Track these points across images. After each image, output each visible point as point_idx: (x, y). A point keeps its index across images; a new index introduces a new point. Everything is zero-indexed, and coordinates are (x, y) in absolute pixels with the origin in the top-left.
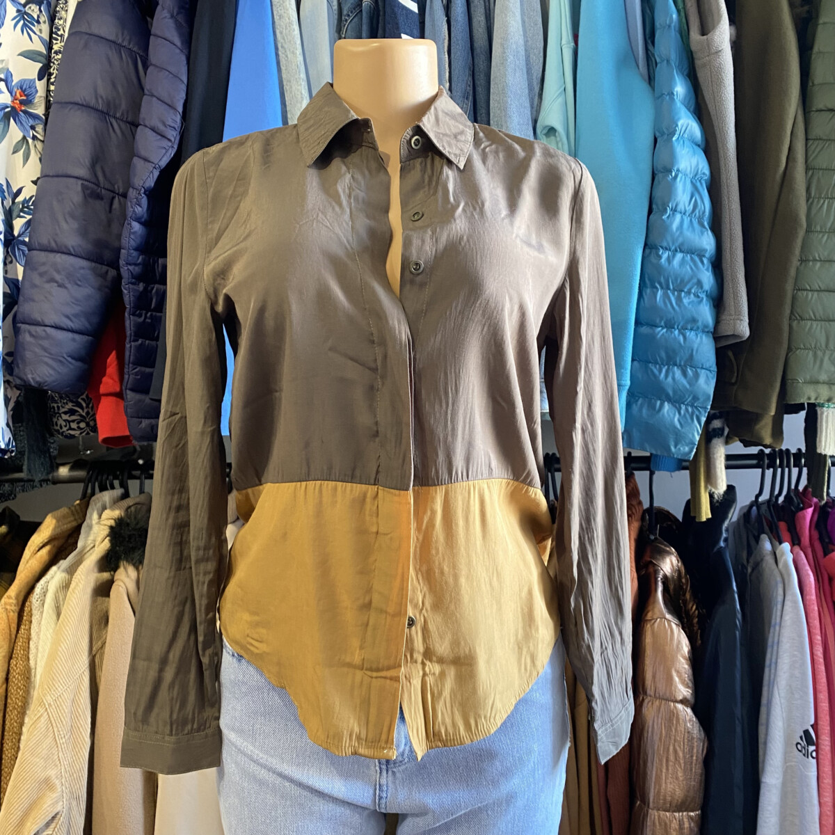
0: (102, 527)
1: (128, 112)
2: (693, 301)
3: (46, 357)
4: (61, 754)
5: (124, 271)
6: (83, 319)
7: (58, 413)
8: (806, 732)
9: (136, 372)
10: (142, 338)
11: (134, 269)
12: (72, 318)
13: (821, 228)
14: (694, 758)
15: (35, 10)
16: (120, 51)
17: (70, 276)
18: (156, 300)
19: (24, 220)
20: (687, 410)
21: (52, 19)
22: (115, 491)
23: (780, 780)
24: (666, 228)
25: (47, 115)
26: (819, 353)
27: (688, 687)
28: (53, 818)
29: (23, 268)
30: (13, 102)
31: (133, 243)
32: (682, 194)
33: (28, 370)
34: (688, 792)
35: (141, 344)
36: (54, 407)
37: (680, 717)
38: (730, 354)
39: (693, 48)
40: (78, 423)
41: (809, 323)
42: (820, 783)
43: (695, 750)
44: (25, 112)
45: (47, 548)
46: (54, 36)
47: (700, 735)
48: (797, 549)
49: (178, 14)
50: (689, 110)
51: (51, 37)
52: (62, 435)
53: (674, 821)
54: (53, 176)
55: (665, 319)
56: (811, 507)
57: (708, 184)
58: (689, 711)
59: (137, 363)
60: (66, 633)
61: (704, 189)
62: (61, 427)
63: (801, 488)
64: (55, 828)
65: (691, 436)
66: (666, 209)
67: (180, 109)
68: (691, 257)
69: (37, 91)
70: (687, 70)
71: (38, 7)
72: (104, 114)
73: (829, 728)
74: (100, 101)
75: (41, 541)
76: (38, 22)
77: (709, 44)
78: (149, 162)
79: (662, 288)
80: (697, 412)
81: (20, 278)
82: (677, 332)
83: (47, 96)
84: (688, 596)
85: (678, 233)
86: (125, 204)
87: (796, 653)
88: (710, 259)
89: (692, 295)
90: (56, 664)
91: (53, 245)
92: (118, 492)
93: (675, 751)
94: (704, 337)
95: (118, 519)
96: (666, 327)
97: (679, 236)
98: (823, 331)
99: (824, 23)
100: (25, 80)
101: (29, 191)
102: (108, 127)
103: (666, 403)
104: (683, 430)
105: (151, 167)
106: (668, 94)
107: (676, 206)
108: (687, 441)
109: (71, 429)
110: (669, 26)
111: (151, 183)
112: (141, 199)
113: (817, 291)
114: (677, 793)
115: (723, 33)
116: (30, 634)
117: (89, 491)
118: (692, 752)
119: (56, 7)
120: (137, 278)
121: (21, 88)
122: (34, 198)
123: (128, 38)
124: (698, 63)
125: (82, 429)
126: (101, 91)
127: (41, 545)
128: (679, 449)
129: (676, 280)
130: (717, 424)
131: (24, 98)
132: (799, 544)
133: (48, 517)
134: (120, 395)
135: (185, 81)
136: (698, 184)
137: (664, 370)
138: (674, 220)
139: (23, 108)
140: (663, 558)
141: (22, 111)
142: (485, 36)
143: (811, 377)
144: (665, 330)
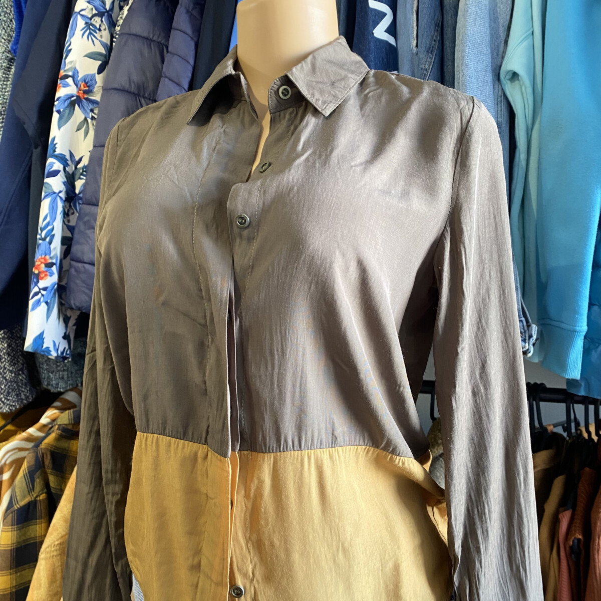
1: (153, 92)
15: (98, 21)
16: (150, 45)
19: (83, 182)
21: (112, 27)
30: (78, 92)
44: (87, 99)
46: (114, 39)
49: (192, 10)
51: (111, 41)
69: (96, 83)
71: (100, 19)
72: (135, 95)
74: (133, 85)
76: (100, 30)
83: (105, 86)
100: (88, 75)
102: (137, 105)
121: (85, 81)
123: (158, 33)
126: (133, 77)
131: (86, 88)
139: (85, 96)
141: (85, 99)
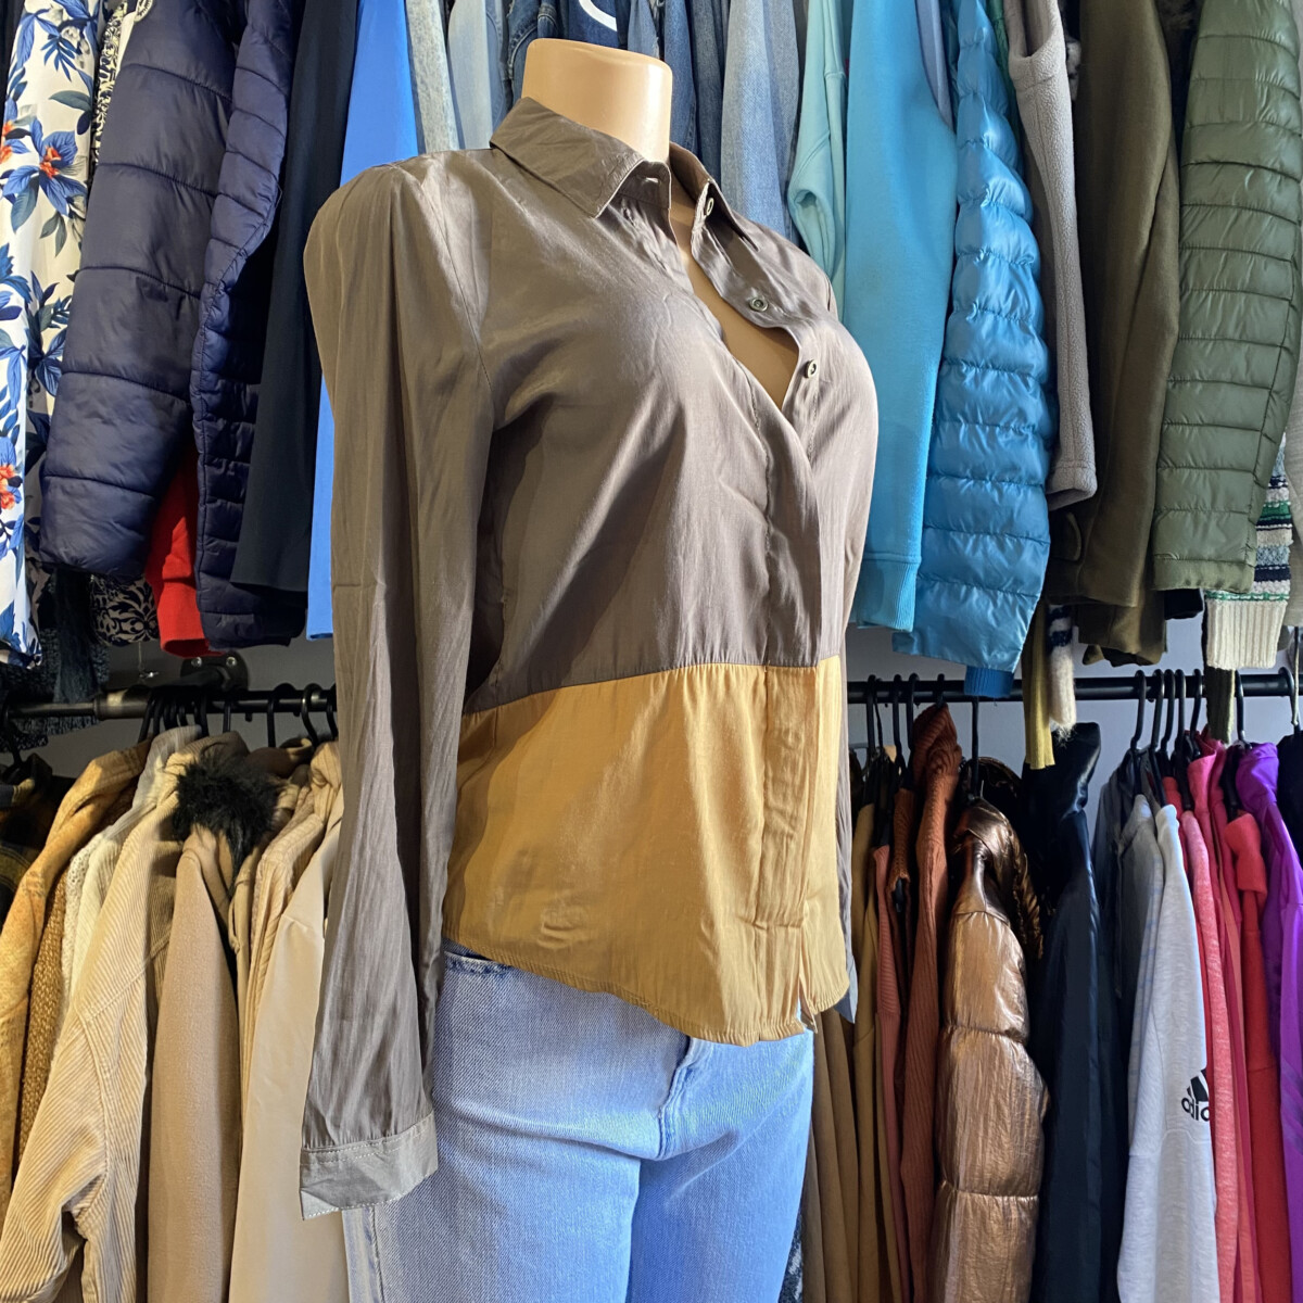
0: (168, 777)
1: (203, 177)
2: (1012, 441)
3: (85, 522)
4: (103, 1095)
5: (196, 400)
6: (138, 471)
7: (105, 609)
8: (1195, 1081)
9: (215, 547)
10: (222, 498)
11: (210, 398)
12: (122, 467)
13: (1203, 334)
14: (1027, 1117)
15: (75, 35)
16: (193, 91)
17: (119, 408)
18: (243, 443)
19: (56, 332)
20: (1006, 599)
21: (99, 47)
22: (188, 728)
23: (1158, 1152)
24: (972, 334)
25: (89, 183)
26: (1203, 516)
27: (1019, 1013)
28: (92, 1184)
29: (53, 399)
30: (42, 164)
31: (208, 361)
32: (996, 286)
33: (59, 542)
34: (1017, 1166)
35: (220, 507)
36: (98, 600)
37: (1006, 1055)
38: (1071, 518)
39: (1014, 73)
40: (133, 623)
41: (1187, 472)
42: (1218, 1159)
43: (1028, 1106)
44: (60, 179)
45: (89, 809)
46: (101, 71)
47: (1037, 1083)
48: (1188, 815)
49: (274, 37)
50: (1007, 165)
51: (97, 74)
52: (110, 639)
53: (996, 1208)
54: (97, 268)
55: (971, 466)
56: (1212, 753)
57: (1036, 271)
58: (1020, 1048)
59: (213, 534)
60: (113, 923)
61: (1028, 279)
62: (108, 630)
63: (1200, 728)
64: (94, 1198)
65: (1012, 637)
66: (972, 307)
67: (277, 172)
68: (1010, 377)
69: (76, 149)
70: (1005, 108)
71: (78, 31)
72: (170, 179)
73: (1230, 1077)
74: (164, 161)
75: (81, 797)
76: (79, 52)
77: (1033, 68)
78: (231, 245)
79: (967, 421)
80: (1021, 603)
81: (50, 413)
82: (989, 485)
83: (91, 157)
84: (1025, 884)
85: (989, 341)
86: (198, 307)
87: (1180, 965)
88: (1039, 379)
89: (1011, 432)
90: (98, 967)
91: (96, 363)
92: (192, 729)
93: (998, 1106)
94: (1030, 493)
95: (191, 766)
96: (973, 478)
97: (990, 345)
98: (1208, 485)
99: (1207, 37)
100: (59, 134)
101: (64, 290)
102: (174, 199)
103: (975, 589)
104: (1000, 629)
105: (233, 252)
106: (975, 141)
107: (987, 301)
108: (1007, 645)
109: (121, 631)
110: (978, 44)
111: (233, 275)
112: (220, 298)
113: (1198, 425)
114: (1000, 1168)
115: (1056, 53)
116: (63, 929)
117: (151, 730)
118: (1023, 1108)
119: (105, 30)
120: (214, 412)
121: (54, 145)
122: (70, 301)
123: (204, 72)
124: (1020, 96)
125: (137, 632)
126: (165, 148)
127: (80, 803)
128: (995, 656)
129: (987, 408)
130: (1060, 625)
131: (58, 158)
132: (1192, 809)
133: (91, 764)
134: (190, 582)
135: (284, 132)
136: (1020, 271)
137: (971, 542)
138: (983, 323)
139: (57, 173)
140: (987, 827)
141: (55, 177)
142: (715, 63)
143: (1190, 551)
144: (972, 482)
